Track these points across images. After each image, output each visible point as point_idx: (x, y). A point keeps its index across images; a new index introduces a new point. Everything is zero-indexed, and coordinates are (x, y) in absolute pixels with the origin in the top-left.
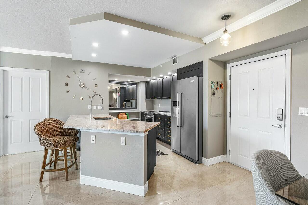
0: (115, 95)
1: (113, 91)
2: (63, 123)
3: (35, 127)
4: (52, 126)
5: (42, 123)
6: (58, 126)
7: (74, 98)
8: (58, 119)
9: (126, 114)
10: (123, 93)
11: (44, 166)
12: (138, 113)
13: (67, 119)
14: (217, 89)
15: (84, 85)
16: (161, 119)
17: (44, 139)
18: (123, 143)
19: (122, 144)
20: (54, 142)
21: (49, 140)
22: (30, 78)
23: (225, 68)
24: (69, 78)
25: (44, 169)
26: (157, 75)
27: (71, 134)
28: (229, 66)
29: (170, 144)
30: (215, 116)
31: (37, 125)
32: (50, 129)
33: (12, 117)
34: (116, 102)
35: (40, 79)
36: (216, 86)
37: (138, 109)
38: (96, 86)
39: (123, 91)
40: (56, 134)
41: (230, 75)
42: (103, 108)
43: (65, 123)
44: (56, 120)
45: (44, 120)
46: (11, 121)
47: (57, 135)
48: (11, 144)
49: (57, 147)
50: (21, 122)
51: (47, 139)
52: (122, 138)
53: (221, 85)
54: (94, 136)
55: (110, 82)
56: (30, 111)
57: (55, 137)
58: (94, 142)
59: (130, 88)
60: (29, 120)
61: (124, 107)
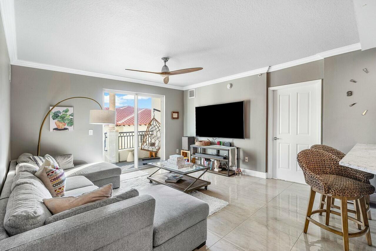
2: (341, 156)
3: (298, 156)
4: (323, 158)
5: (308, 151)
6: (333, 160)
7: (364, 114)
8: (334, 148)
11: (310, 213)
13: (349, 149)
17: (309, 175)
20: (325, 184)
21: (317, 179)
22: (298, 94)
24: (355, 82)
25: (309, 217)
27: (356, 177)
31: (301, 153)
32: (319, 162)
33: (280, 139)
35: (309, 92)
40: (328, 170)
43: (345, 155)
44: (330, 148)
45: (312, 147)
46: (279, 143)
47: (330, 173)
48: (279, 168)
49: (328, 193)
50: (289, 146)
51: (314, 177)
56: (298, 134)
57: (327, 175)
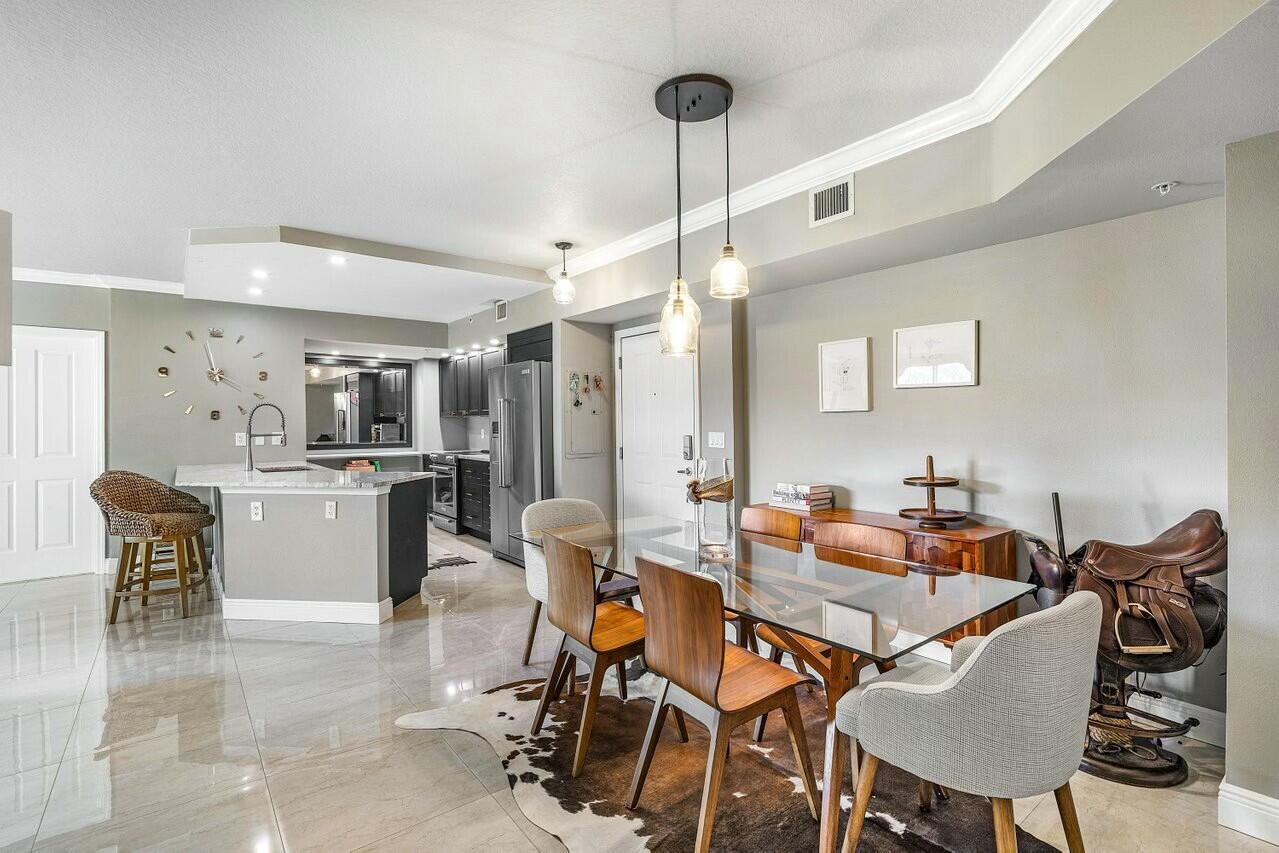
0: (341, 401)
1: (333, 382)
4: (135, 489)
7: (188, 412)
9: (372, 463)
10: (370, 395)
11: (121, 585)
12: (416, 457)
14: (586, 390)
15: (221, 372)
16: (475, 472)
17: (122, 516)
18: (330, 514)
19: (327, 516)
20: (152, 522)
21: (138, 517)
23: (611, 340)
24: (172, 352)
26: (466, 342)
28: (618, 334)
29: (487, 538)
30: (585, 456)
31: (98, 483)
32: (129, 496)
34: (344, 423)
35: (72, 355)
36: (583, 384)
37: (416, 445)
38: (264, 376)
39: (369, 386)
40: (145, 508)
41: (621, 359)
42: (284, 442)
49: (158, 534)
50: (8, 487)
51: (132, 516)
52: (328, 503)
53: (597, 383)
54: (259, 504)
55: (310, 360)
56: (40, 453)
58: (259, 518)
59: (392, 377)
60: (37, 482)
61: (373, 442)
